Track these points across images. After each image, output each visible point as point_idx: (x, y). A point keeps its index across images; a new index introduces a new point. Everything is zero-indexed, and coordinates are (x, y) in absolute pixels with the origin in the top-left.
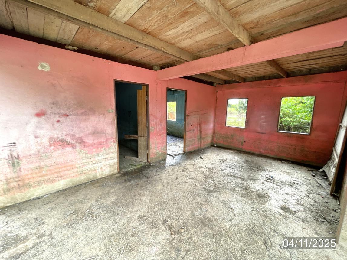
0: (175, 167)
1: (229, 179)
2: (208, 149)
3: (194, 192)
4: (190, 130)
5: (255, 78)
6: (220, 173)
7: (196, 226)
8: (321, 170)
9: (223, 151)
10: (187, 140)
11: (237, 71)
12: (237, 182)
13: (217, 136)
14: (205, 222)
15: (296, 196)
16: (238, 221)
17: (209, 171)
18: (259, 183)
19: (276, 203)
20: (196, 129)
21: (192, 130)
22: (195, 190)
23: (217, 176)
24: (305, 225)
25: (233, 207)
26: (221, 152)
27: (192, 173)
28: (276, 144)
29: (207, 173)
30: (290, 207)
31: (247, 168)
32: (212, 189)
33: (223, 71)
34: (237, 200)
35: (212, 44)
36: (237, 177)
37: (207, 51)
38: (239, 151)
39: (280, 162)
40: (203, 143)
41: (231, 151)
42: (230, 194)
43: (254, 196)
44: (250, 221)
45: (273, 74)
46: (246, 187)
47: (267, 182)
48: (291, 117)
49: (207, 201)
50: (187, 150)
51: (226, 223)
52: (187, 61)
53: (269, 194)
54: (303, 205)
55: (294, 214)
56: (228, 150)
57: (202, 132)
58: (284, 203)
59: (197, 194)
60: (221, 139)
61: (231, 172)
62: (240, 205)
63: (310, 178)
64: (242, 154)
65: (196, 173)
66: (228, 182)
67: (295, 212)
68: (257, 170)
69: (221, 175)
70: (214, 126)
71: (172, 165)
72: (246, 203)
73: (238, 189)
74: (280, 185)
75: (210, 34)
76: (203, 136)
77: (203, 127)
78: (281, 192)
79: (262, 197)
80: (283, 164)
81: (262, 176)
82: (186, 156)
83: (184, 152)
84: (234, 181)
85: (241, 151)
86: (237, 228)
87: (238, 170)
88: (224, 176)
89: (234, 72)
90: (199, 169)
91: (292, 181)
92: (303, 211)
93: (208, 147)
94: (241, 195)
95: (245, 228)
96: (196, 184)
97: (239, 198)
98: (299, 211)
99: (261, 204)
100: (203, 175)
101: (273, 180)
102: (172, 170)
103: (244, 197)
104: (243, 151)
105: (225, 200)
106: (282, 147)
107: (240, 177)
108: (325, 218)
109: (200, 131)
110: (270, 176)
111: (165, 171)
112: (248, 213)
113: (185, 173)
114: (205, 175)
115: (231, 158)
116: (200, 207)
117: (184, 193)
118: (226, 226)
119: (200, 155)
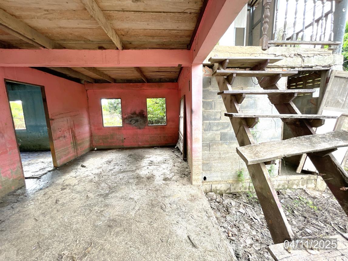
0: (47, 190)
1: (121, 176)
2: (88, 155)
3: (88, 204)
4: (59, 138)
5: (124, 80)
6: (110, 174)
7: (104, 234)
8: (176, 147)
9: (106, 152)
10: (57, 151)
11: (108, 71)
12: (129, 175)
13: (95, 139)
14: (112, 224)
15: (168, 168)
16: (140, 205)
17: (98, 177)
18: (145, 169)
19: (160, 178)
20: (68, 134)
21: (62, 137)
22: (88, 203)
23: (108, 177)
24: (178, 183)
25: (132, 197)
26: (104, 154)
27: (77, 186)
28: (148, 136)
29: (97, 179)
30: (168, 176)
31: (133, 160)
32: (107, 192)
33: (94, 69)
34: (133, 190)
35: (81, 36)
36: (127, 171)
37: (74, 42)
38: (121, 149)
39: (153, 149)
40: (81, 149)
41: (114, 151)
42: (126, 187)
43: (145, 180)
44: (148, 200)
45: (138, 79)
46: (137, 176)
47: (150, 166)
48: (152, 114)
49: (106, 206)
50: (59, 163)
51: (131, 213)
52: (44, 47)
53: (154, 174)
54: (173, 172)
55: (171, 180)
56: (111, 151)
57: (77, 138)
58: (164, 176)
59: (92, 204)
60: (101, 141)
61: (120, 169)
62: (137, 192)
63: (172, 154)
64: (124, 151)
65: (82, 184)
66: (120, 179)
67: (171, 178)
68: (141, 160)
69: (112, 175)
70: (90, 128)
71: (41, 189)
72: (141, 188)
73: (131, 181)
74: (158, 165)
75: (79, 25)
76: (78, 142)
77: (77, 131)
78: (160, 169)
79: (150, 178)
80: (156, 150)
81: (145, 163)
82: (61, 170)
83: (54, 167)
84: (126, 176)
85: (123, 148)
86: (140, 211)
87: (126, 165)
88: (116, 175)
89: (104, 71)
90: (85, 179)
91: (164, 159)
92: (175, 175)
93: (87, 153)
94: (135, 185)
95: (147, 207)
96: (87, 195)
97: (134, 188)
98: (173, 177)
99: (151, 184)
100: (93, 183)
101: (153, 163)
102: (44, 195)
103: (138, 185)
104: (125, 148)
105: (124, 195)
106: (153, 137)
107: (129, 170)
108: (184, 174)
109: (74, 137)
110: (151, 161)
111: (31, 201)
112: (145, 195)
113: (67, 191)
114: (94, 183)
115: (116, 157)
116: (102, 215)
117: (75, 212)
118: (131, 215)
119: (80, 163)
